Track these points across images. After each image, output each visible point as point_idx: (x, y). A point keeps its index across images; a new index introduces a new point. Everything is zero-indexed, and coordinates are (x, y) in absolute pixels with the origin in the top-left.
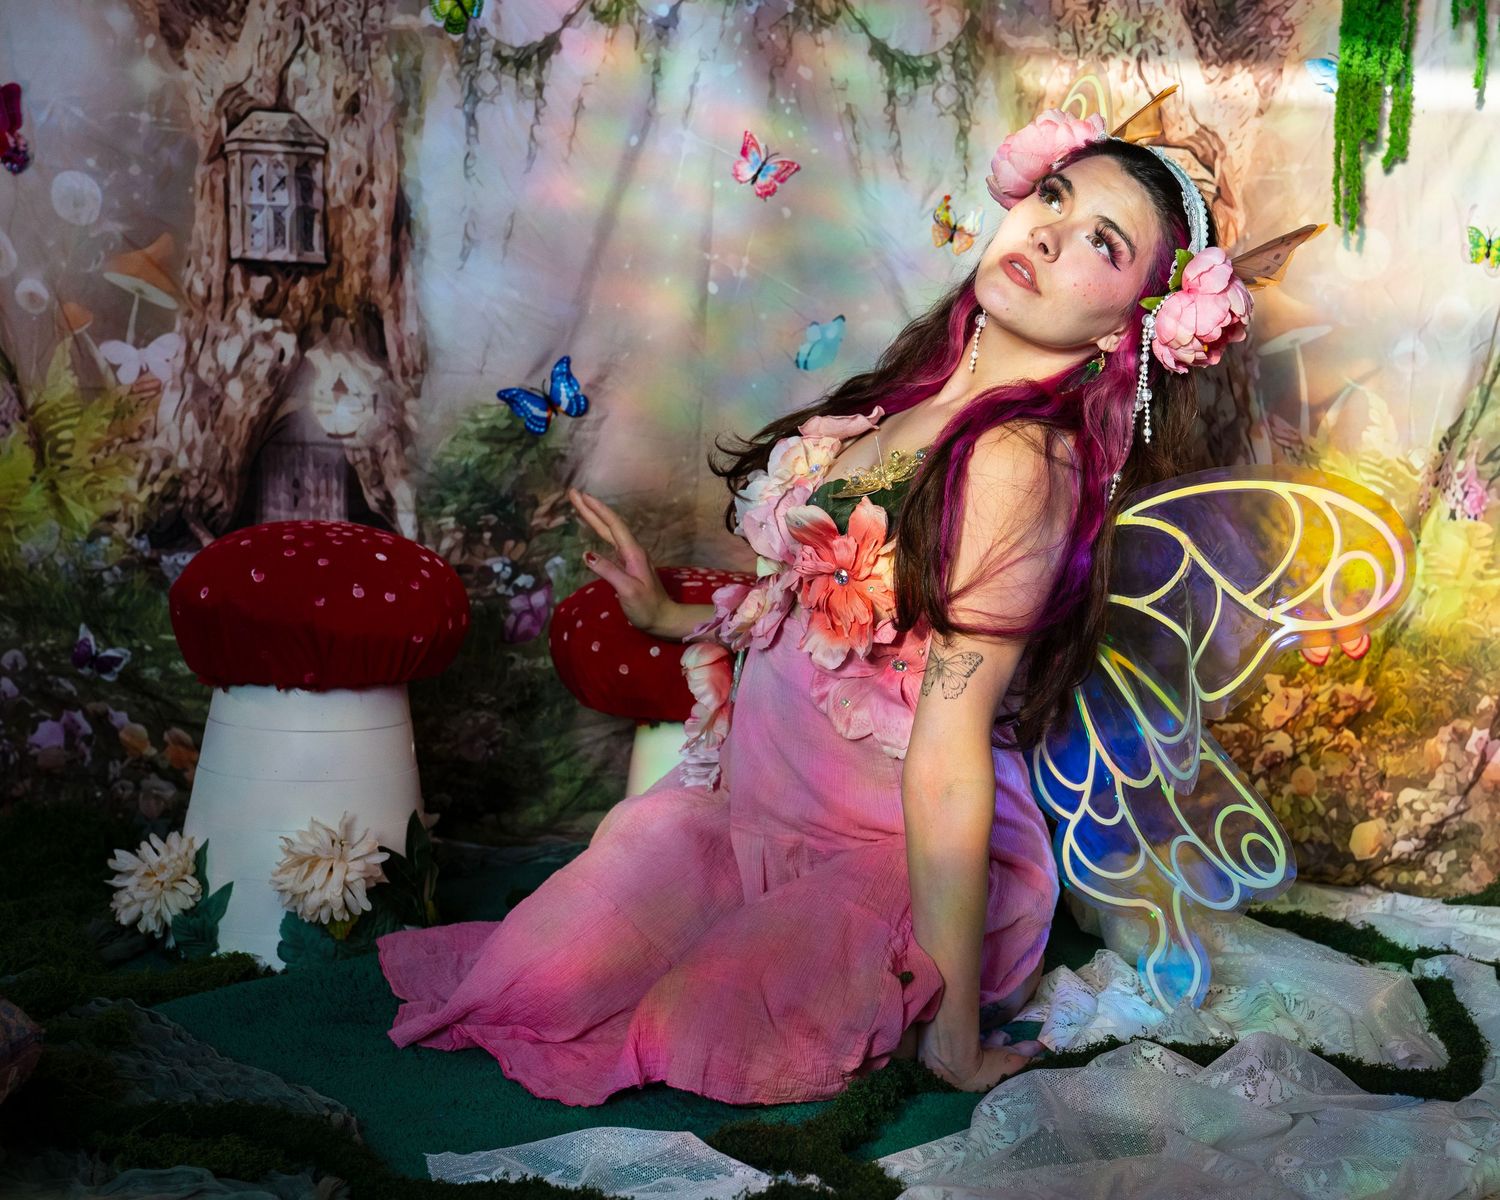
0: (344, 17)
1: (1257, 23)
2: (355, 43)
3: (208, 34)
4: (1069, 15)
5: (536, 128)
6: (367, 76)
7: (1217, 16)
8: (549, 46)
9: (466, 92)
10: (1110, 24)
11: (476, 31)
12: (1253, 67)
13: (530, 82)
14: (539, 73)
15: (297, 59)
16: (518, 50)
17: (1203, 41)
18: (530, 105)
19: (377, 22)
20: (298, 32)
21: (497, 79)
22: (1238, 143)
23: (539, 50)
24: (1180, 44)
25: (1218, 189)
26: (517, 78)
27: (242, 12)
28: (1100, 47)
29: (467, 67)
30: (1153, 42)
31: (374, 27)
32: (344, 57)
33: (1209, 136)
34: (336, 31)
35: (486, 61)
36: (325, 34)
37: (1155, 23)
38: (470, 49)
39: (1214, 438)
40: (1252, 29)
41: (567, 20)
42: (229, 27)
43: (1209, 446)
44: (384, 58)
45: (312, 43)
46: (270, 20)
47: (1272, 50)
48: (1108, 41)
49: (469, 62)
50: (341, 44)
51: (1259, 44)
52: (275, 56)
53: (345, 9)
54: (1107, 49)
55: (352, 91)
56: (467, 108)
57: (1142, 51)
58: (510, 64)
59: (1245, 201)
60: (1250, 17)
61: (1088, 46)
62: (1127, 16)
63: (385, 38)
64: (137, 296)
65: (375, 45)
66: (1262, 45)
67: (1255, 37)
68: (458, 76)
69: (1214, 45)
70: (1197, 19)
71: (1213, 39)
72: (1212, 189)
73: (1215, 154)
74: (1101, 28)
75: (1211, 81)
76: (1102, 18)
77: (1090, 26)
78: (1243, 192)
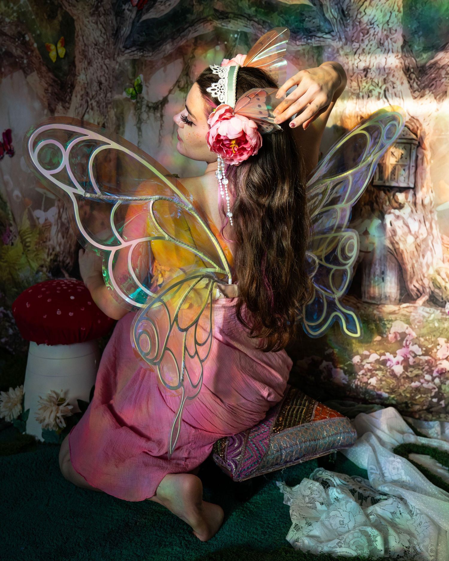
0: (100, 97)
1: (435, 72)
2: (103, 106)
3: (61, 107)
4: (355, 75)
5: (161, 131)
6: (107, 117)
7: (418, 71)
8: (165, 101)
9: (137, 120)
10: (373, 77)
11: (140, 98)
12: (434, 91)
13: (158, 115)
14: (161, 111)
15: (86, 113)
16: (154, 103)
17: (412, 81)
18: (159, 123)
19: (110, 98)
20: (86, 104)
21: (148, 114)
22: (427, 123)
23: (161, 103)
24: (402, 83)
25: (419, 143)
26: (154, 114)
27: (70, 99)
28: (369, 87)
29: (138, 111)
30: (391, 83)
31: (109, 100)
32: (100, 111)
33: (415, 121)
34: (98, 102)
35: (144, 108)
36: (94, 104)
37: (391, 75)
38: (139, 105)
39: (418, 244)
40: (433, 75)
41: (170, 92)
42: (67, 105)
43: (416, 247)
44: (112, 110)
45: (91, 107)
46: (78, 101)
47: (442, 84)
48: (372, 84)
49: (138, 109)
50: (99, 107)
51: (436, 81)
52: (80, 113)
53: (100, 94)
54: (371, 88)
55: (103, 122)
56: (138, 125)
57: (386, 87)
58: (152, 109)
59: (431, 147)
60: (432, 70)
61: (363, 87)
62: (379, 74)
63: (112, 103)
64: (44, 195)
65: (109, 106)
66: (438, 82)
67: (434, 79)
68: (135, 115)
69: (417, 83)
70: (409, 72)
71: (416, 80)
72: (417, 143)
73: (418, 128)
74: (369, 79)
75: (415, 98)
76: (369, 75)
77: (364, 78)
78: (430, 144)
